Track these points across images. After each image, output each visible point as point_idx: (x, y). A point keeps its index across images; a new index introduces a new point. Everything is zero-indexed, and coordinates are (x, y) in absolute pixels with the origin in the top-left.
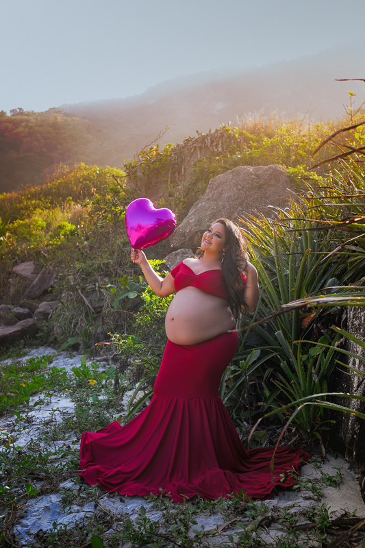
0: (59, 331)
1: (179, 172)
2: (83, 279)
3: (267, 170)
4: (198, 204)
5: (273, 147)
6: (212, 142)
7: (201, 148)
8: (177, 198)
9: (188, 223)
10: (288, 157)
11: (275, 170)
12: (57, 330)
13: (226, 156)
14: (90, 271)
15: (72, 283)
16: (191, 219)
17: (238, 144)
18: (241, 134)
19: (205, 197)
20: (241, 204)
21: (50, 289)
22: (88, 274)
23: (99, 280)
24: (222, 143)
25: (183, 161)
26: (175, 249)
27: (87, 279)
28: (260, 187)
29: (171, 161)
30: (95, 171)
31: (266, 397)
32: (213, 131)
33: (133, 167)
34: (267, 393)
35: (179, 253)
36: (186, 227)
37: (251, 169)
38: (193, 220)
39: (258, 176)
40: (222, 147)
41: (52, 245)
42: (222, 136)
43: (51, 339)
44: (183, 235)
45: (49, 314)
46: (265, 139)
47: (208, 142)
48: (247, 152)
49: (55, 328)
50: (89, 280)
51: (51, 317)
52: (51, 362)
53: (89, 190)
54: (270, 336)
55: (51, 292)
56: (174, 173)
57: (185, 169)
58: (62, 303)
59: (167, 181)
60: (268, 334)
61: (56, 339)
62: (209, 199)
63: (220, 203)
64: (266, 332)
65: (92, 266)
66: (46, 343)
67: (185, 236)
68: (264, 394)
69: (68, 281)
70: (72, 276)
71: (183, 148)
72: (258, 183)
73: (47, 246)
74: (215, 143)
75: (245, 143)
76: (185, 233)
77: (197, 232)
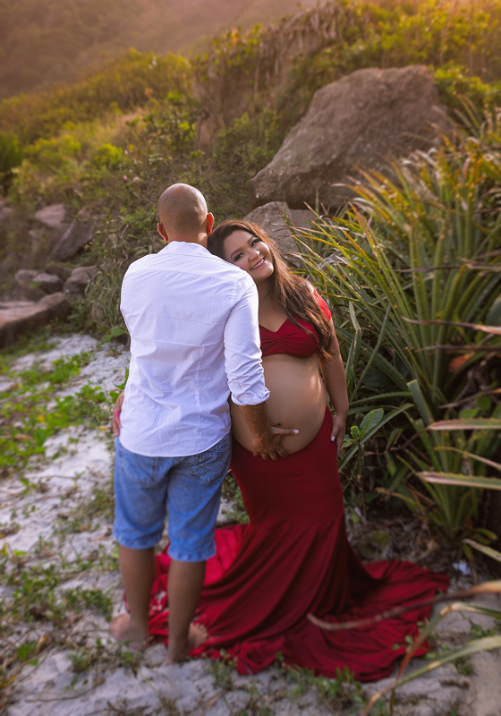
0: (99, 314)
1: (272, 70)
2: (130, 240)
3: (403, 76)
4: (296, 131)
5: (413, 33)
6: (321, 22)
7: (304, 33)
8: (266, 114)
9: (282, 163)
10: (437, 46)
11: (416, 76)
12: (96, 313)
13: (341, 48)
14: (140, 227)
15: (115, 246)
16: (286, 156)
17: (361, 25)
18: (366, 9)
19: (307, 120)
20: (362, 132)
21: (87, 246)
22: (138, 232)
23: (153, 240)
24: (337, 25)
25: (276, 53)
26: (262, 202)
27: (136, 240)
28: (392, 104)
29: (258, 53)
30: (150, 61)
31: (389, 475)
32: (323, 4)
33: (203, 64)
34: (392, 468)
35: (267, 209)
36: (278, 167)
37: (377, 74)
38: (289, 157)
39: (389, 86)
40: (337, 31)
41: (89, 179)
42: (336, 12)
43: (89, 323)
44: (274, 179)
45: (85, 285)
46: (403, 18)
47: (315, 22)
48: (375, 40)
49: (94, 309)
50: (139, 241)
51: (89, 290)
52: (87, 364)
53: (142, 92)
54: (399, 374)
55: (89, 250)
56: (262, 73)
57: (280, 67)
58: (102, 271)
59: (253, 85)
60: (396, 371)
61: (95, 324)
62: (313, 124)
63: (331, 131)
64: (393, 368)
65: (144, 219)
66: (82, 328)
67: (277, 182)
68: (386, 469)
69: (109, 243)
70: (114, 236)
71: (277, 32)
72: (389, 97)
73: (82, 180)
74: (325, 26)
75: (371, 24)
76: (276, 177)
77: (294, 177)
